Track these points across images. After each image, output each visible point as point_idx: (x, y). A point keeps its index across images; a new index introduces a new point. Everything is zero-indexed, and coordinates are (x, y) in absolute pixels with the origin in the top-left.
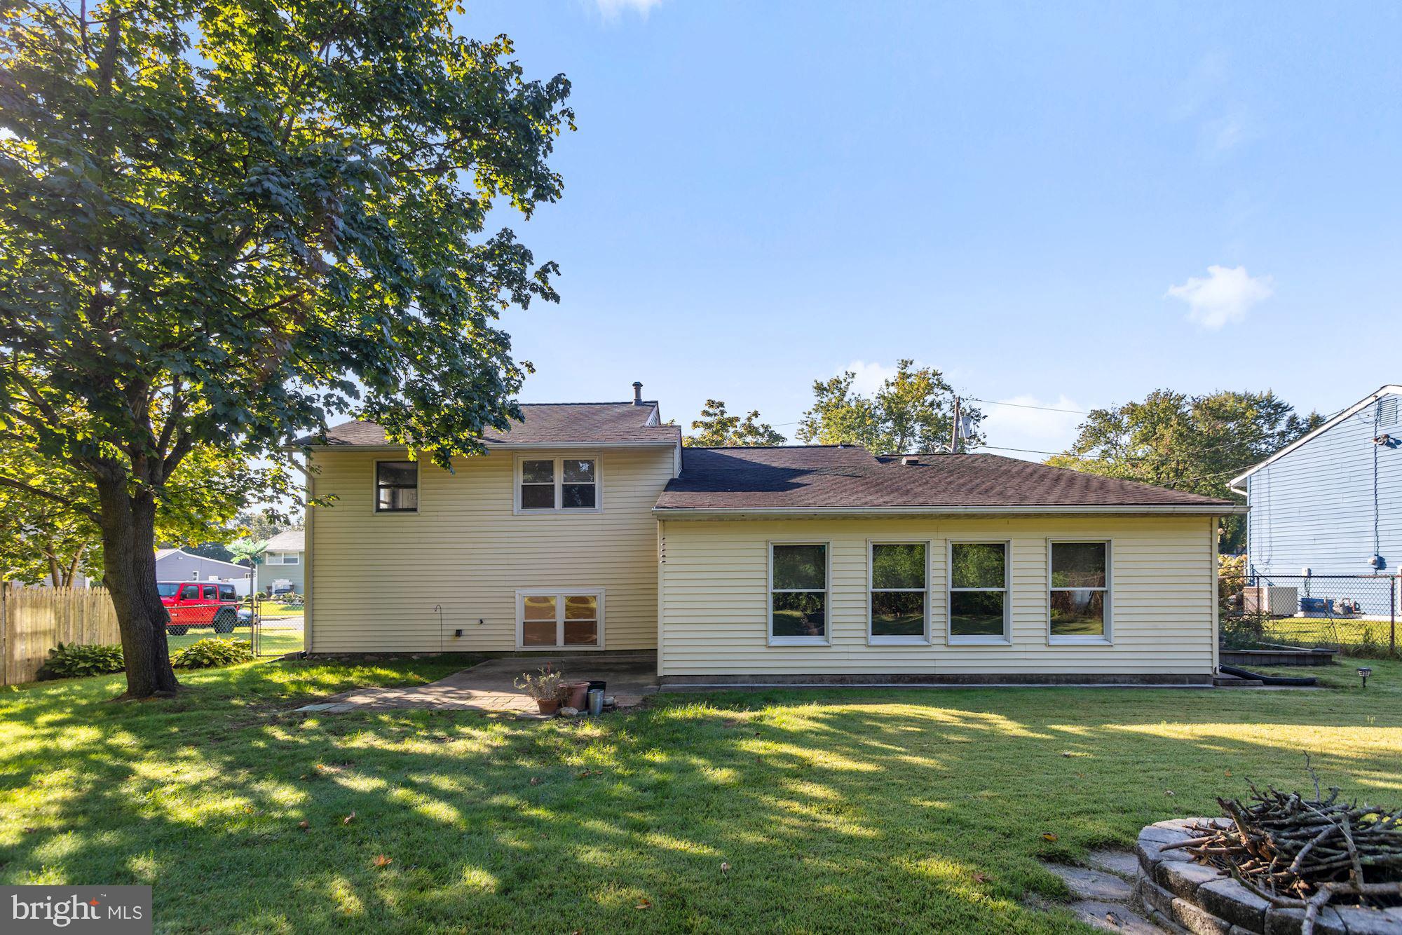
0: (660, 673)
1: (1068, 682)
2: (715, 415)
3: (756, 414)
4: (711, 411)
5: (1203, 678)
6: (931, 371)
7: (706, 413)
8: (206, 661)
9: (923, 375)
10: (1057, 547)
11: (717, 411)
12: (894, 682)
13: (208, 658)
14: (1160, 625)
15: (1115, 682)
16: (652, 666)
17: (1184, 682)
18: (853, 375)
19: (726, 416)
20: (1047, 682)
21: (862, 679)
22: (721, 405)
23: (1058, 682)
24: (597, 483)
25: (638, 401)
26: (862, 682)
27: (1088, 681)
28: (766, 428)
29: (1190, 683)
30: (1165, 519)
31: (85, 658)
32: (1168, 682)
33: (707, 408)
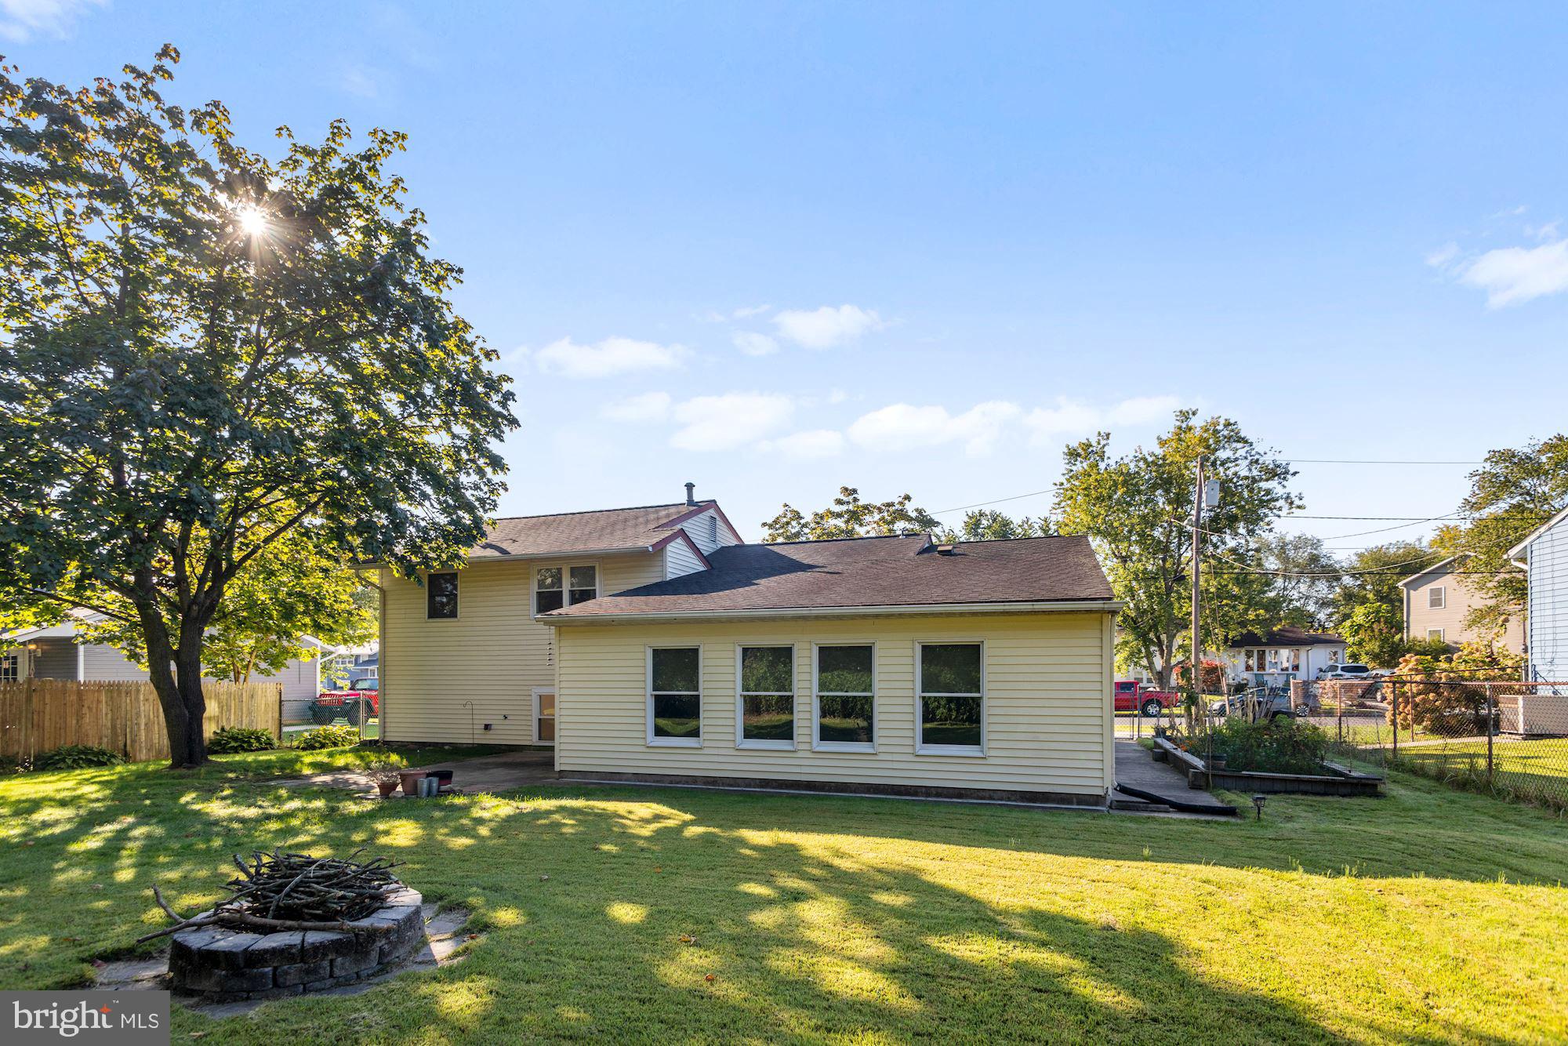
0: (557, 768)
1: (938, 795)
2: (848, 503)
3: (908, 498)
4: (845, 499)
5: (1097, 800)
6: (1222, 421)
7: (839, 502)
8: (317, 745)
9: (1212, 429)
10: (926, 649)
11: (850, 498)
12: (762, 787)
13: (320, 742)
14: (1042, 737)
15: (991, 798)
16: (550, 763)
17: (1071, 803)
18: (1108, 435)
19: (860, 503)
20: (916, 794)
21: (732, 782)
22: (855, 491)
23: (928, 795)
24: (597, 587)
25: (691, 502)
26: (731, 786)
27: (960, 796)
28: (920, 511)
29: (1078, 804)
30: (1057, 616)
31: (235, 739)
32: (1053, 801)
33: (842, 497)
